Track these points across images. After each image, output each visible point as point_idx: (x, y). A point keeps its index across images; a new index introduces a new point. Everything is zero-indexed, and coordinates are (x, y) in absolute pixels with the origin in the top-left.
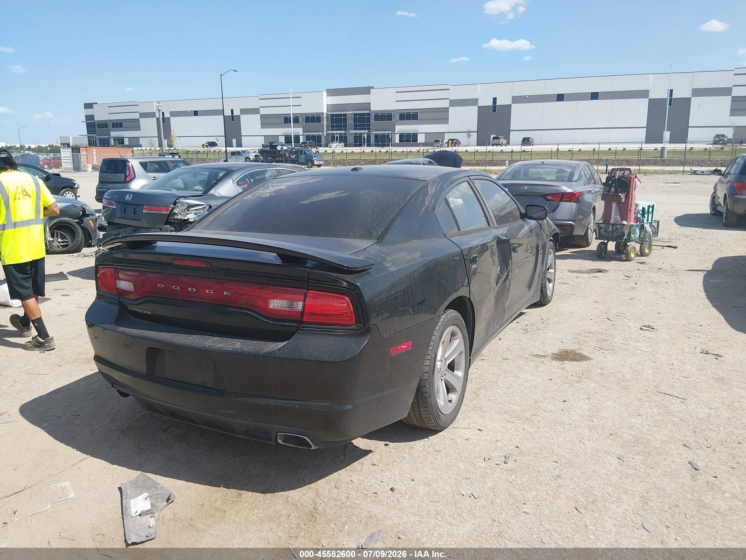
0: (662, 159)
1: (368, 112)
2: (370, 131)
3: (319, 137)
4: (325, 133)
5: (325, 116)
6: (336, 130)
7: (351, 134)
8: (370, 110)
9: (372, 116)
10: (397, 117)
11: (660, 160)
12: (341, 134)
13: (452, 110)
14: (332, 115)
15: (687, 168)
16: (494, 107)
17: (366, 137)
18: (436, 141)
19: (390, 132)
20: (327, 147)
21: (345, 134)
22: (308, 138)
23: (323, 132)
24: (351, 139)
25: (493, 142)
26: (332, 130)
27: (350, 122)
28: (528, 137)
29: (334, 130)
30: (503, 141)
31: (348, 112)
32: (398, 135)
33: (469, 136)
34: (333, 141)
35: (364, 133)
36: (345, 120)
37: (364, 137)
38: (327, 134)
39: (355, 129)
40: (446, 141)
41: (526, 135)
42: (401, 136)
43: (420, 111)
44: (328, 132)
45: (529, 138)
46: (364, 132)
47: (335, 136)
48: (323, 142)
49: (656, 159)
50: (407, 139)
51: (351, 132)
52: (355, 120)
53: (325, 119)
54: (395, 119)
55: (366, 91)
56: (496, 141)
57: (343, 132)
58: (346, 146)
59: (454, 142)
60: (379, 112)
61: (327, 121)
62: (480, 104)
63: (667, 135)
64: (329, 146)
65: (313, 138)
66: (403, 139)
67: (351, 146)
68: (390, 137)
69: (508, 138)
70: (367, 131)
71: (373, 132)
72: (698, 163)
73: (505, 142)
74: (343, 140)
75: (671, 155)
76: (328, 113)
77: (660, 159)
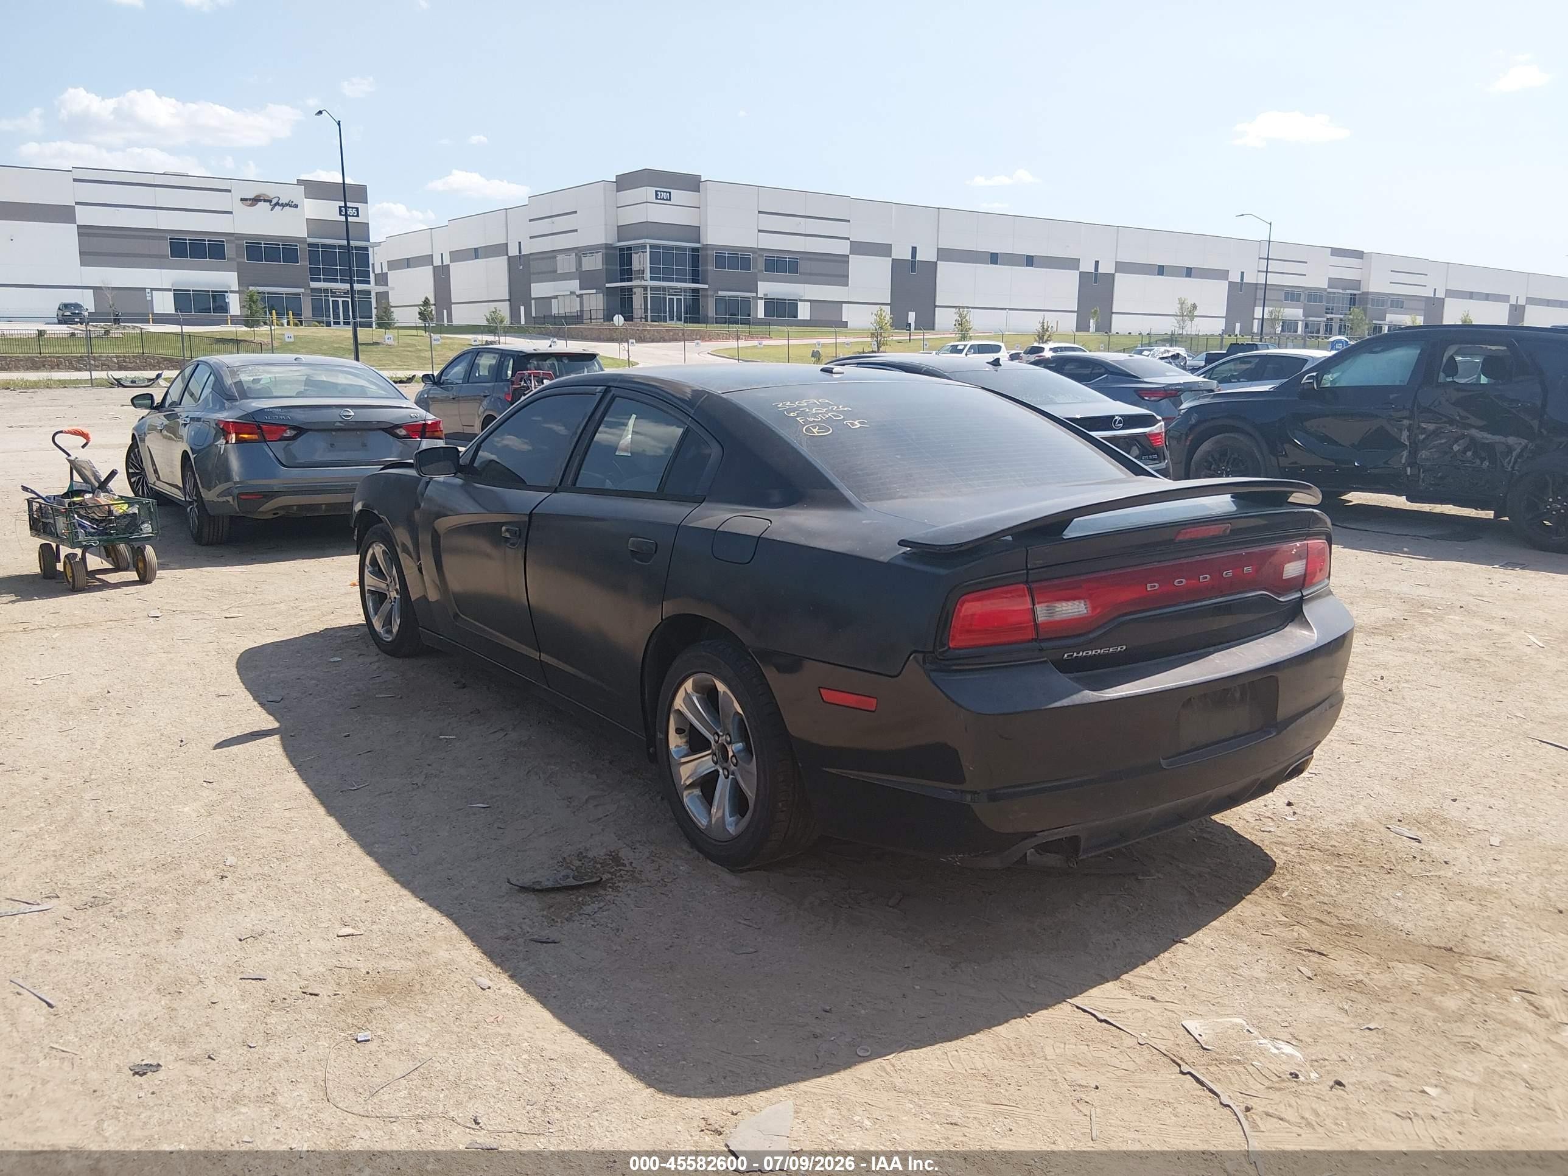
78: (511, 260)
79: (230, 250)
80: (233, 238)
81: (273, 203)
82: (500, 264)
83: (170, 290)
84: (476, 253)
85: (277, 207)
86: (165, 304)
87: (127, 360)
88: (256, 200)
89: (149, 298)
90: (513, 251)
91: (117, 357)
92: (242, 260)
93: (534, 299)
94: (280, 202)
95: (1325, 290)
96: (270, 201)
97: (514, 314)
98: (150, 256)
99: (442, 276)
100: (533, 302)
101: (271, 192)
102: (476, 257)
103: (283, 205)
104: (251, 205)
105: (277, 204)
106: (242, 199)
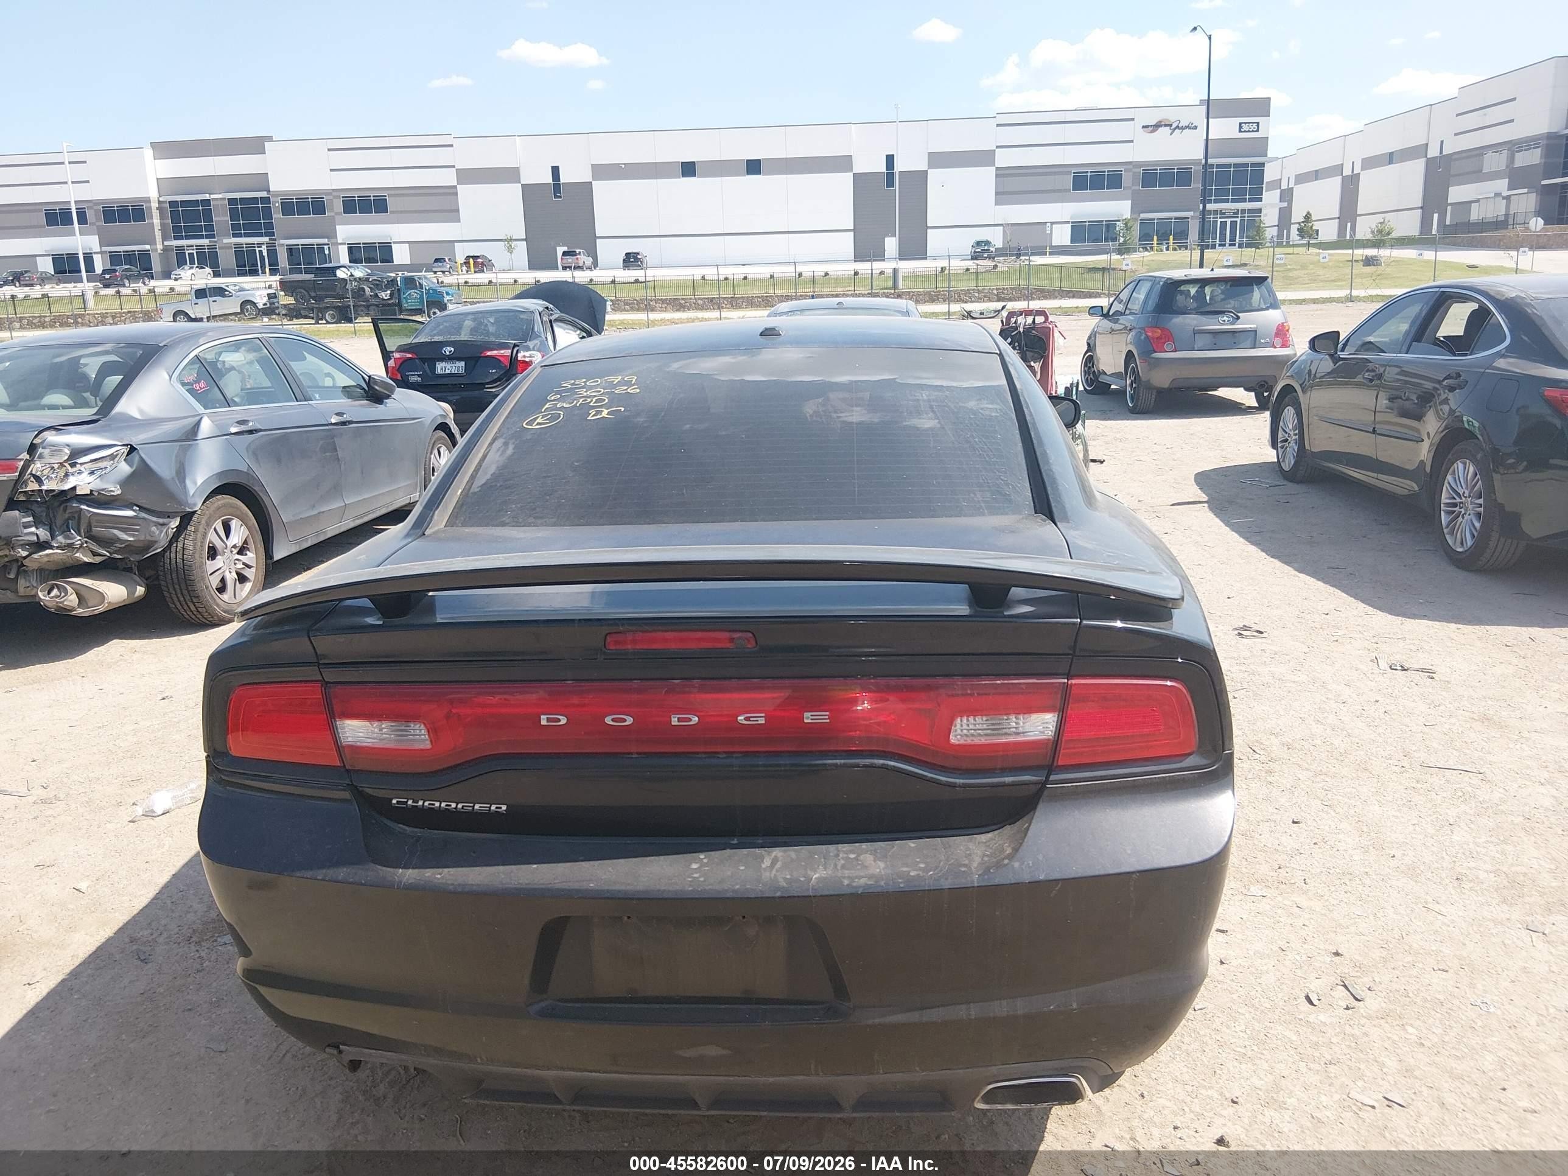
0: (896, 291)
1: (264, 194)
2: (275, 240)
3: (145, 256)
4: (160, 247)
5: (155, 205)
6: (187, 237)
7: (228, 247)
8: (269, 191)
9: (276, 204)
10: (339, 206)
11: (893, 294)
12: (200, 248)
13: (466, 193)
14: (172, 204)
15: (955, 307)
16: (557, 186)
17: (265, 254)
18: (437, 260)
19: (325, 241)
20: (170, 278)
21: (212, 247)
22: (115, 258)
23: (153, 242)
24: (227, 259)
25: (564, 261)
26: (176, 238)
27: (221, 218)
28: (634, 251)
29: (181, 238)
30: (584, 259)
31: (213, 196)
32: (346, 247)
33: (510, 250)
34: (181, 261)
35: (260, 245)
36: (208, 216)
37: (261, 252)
38: (166, 249)
39: (234, 236)
40: (460, 259)
41: (632, 246)
42: (352, 249)
43: (393, 192)
44: (166, 243)
45: (638, 254)
46: (261, 242)
47: (187, 252)
48: (156, 266)
49: (886, 291)
50: (367, 256)
51: (225, 241)
52: (234, 214)
53: (156, 214)
54: (332, 210)
55: (255, 145)
56: (569, 260)
57: (205, 242)
58: (216, 274)
59: (478, 263)
60: (294, 195)
61: (162, 217)
62: (525, 180)
63: (891, 244)
64: (173, 276)
65: (129, 257)
66: (357, 256)
67: (229, 274)
68: (327, 252)
69: (593, 253)
70: (266, 239)
71: (282, 242)
72: (959, 296)
73: (589, 261)
74: (208, 259)
75: (909, 284)
76: (161, 199)
77: (893, 291)
78: (1430, 163)
79: (1127, 180)
80: (1131, 167)
81: (1174, 126)
82: (1416, 169)
83: (1068, 222)
84: (1391, 158)
85: (1177, 130)
86: (1062, 236)
87: (1005, 292)
88: (1158, 126)
89: (1048, 232)
90: (1433, 152)
91: (997, 289)
92: (1137, 188)
93: (1451, 204)
94: (1180, 125)
96: (1171, 125)
97: (1426, 222)
98: (1054, 191)
99: (1350, 187)
100: (1449, 208)
101: (1172, 116)
102: (1391, 162)
103: (1183, 128)
104: (1152, 132)
105: (1177, 127)
106: (1143, 127)
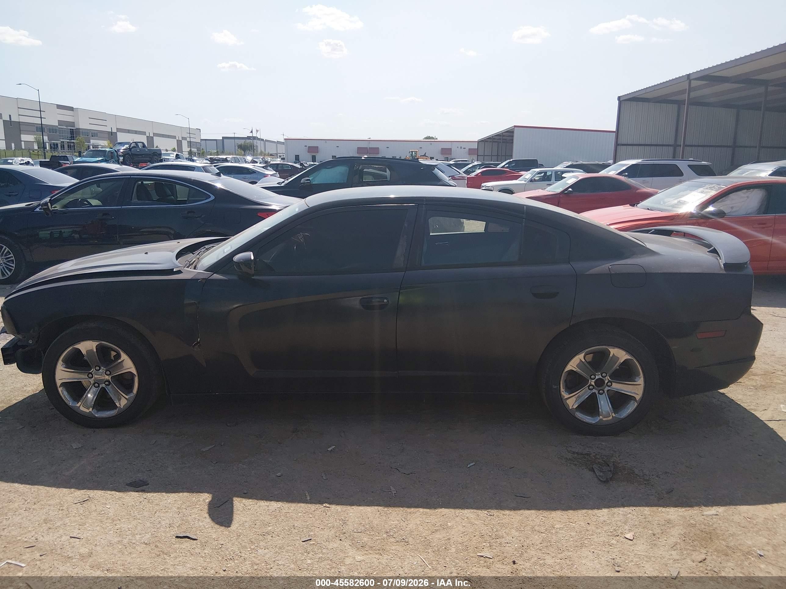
95: (57, 126)
